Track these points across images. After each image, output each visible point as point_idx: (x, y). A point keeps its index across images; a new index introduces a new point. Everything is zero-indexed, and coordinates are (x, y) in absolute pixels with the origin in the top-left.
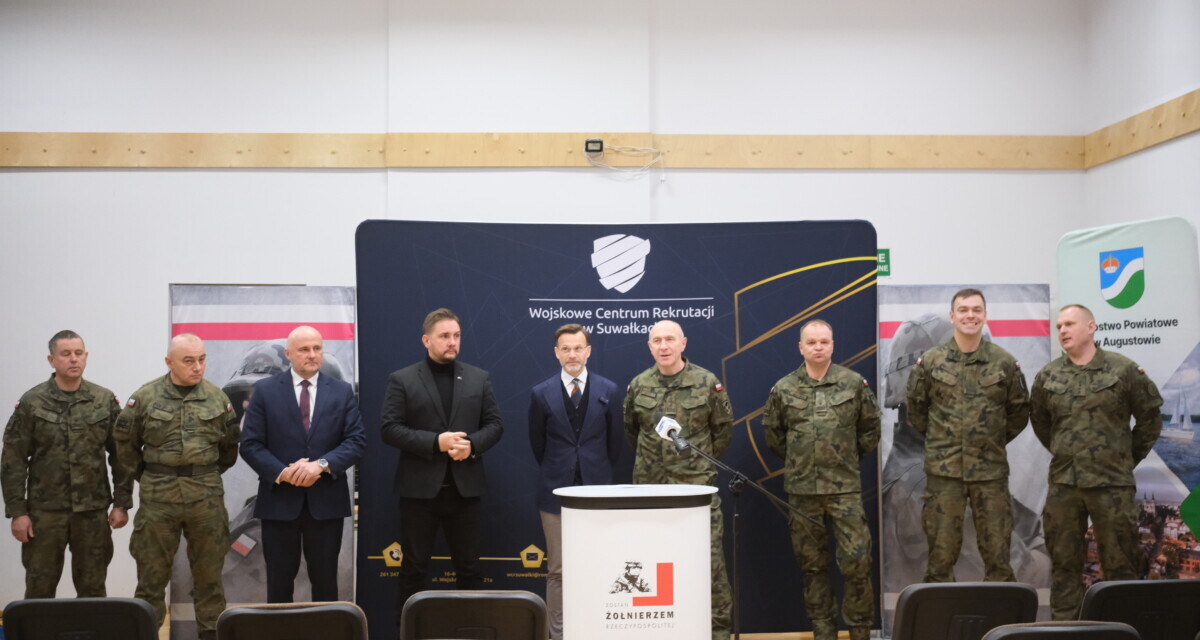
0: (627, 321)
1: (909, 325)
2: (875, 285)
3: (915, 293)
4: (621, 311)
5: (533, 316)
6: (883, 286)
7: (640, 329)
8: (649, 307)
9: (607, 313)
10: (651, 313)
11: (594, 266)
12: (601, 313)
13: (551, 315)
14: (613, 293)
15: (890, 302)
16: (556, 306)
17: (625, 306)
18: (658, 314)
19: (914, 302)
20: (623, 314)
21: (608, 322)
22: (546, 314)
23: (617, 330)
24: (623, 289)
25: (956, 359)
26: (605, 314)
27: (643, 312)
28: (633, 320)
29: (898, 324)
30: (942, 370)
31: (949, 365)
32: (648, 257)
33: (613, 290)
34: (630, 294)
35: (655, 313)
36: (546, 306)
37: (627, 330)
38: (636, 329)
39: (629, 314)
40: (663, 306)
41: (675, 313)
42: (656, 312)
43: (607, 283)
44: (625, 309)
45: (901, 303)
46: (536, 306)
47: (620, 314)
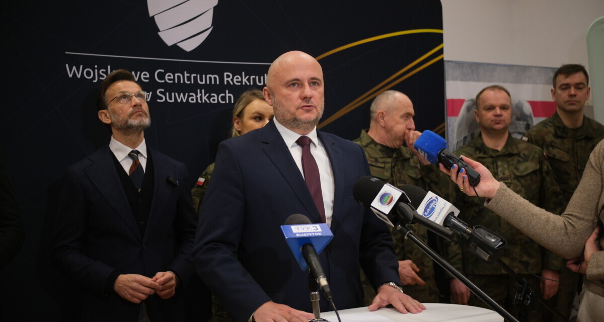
0: (194, 88)
1: (472, 102)
2: (442, 60)
3: (472, 70)
4: (186, 75)
5: (70, 76)
6: (449, 61)
7: (209, 98)
8: (219, 70)
9: (168, 77)
10: (222, 79)
11: (151, 15)
12: (161, 76)
13: (96, 75)
14: (176, 50)
15: (454, 79)
16: (102, 64)
17: (191, 69)
18: (229, 79)
19: (474, 80)
20: (189, 79)
21: (170, 88)
22: (88, 74)
23: (182, 98)
24: (189, 46)
25: (564, 135)
26: (167, 78)
27: (213, 77)
28: (201, 87)
29: (462, 101)
30: (553, 147)
31: (558, 141)
32: (215, 8)
33: (175, 46)
34: (198, 52)
35: (226, 79)
36: (89, 63)
37: (193, 98)
38: (204, 98)
39: (195, 78)
40: (236, 71)
41: (249, 80)
42: (228, 78)
43: (169, 38)
44: (190, 72)
45: (463, 80)
46: (76, 62)
47: (184, 77)
